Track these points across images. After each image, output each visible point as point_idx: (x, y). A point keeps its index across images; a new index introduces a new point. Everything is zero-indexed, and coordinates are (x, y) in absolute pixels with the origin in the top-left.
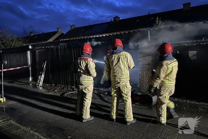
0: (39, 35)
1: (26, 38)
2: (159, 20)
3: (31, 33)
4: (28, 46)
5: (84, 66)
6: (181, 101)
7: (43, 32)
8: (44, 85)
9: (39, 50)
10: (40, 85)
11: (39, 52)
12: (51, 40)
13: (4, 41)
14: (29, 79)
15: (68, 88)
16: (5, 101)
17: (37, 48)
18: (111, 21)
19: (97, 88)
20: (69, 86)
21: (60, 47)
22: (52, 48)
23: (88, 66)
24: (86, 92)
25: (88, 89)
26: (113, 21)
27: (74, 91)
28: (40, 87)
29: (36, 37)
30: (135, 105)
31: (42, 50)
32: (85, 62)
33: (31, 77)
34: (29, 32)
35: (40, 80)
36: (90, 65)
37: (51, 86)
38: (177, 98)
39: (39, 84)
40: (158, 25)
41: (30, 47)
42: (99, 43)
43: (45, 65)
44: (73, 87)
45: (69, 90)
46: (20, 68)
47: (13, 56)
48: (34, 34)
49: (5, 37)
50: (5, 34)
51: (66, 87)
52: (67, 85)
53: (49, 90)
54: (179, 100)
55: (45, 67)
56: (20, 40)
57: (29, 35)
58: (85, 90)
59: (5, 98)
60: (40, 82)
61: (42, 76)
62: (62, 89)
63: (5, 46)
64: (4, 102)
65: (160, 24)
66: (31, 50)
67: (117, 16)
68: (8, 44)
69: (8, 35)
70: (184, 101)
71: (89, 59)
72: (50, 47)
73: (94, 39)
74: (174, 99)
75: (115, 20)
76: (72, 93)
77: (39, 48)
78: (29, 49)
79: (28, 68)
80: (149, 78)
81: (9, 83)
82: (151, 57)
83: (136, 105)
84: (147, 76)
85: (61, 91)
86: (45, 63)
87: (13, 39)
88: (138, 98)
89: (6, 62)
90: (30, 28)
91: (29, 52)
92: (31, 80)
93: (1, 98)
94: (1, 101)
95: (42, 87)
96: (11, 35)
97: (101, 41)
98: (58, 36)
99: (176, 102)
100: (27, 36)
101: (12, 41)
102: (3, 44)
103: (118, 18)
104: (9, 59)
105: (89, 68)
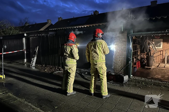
0: (33, 25)
1: (22, 27)
2: (131, 15)
3: (26, 23)
4: (24, 34)
5: (69, 51)
7: (36, 23)
8: (36, 65)
9: (33, 38)
10: (33, 66)
12: (42, 29)
13: (4, 30)
14: (24, 61)
15: (55, 68)
17: (30, 36)
18: (92, 14)
19: (79, 69)
20: (56, 67)
21: (50, 35)
23: (73, 51)
24: (70, 72)
25: (72, 70)
26: (93, 15)
27: (60, 71)
28: (33, 67)
29: (30, 27)
31: (35, 37)
32: (70, 47)
33: (26, 59)
34: (24, 23)
35: (33, 61)
36: (74, 50)
37: (42, 66)
39: (32, 64)
41: (25, 35)
42: (82, 32)
44: (60, 67)
45: (56, 70)
46: (17, 51)
47: (11, 41)
48: (29, 24)
49: (5, 26)
50: (5, 24)
51: (54, 67)
52: (55, 66)
53: (40, 69)
54: (146, 80)
55: (37, 51)
56: (17, 29)
58: (70, 70)
59: (4, 75)
60: (33, 63)
61: (35, 58)
62: (51, 69)
63: (5, 34)
64: (4, 78)
66: (26, 37)
67: (96, 11)
68: (7, 32)
69: (7, 25)
70: (150, 80)
71: (73, 46)
72: (42, 35)
73: (77, 29)
74: (142, 78)
75: (94, 14)
76: (59, 72)
77: (32, 35)
78: (24, 37)
79: (23, 52)
80: (121, 61)
83: (110, 83)
84: (120, 59)
85: (50, 71)
88: (112, 78)
89: (6, 47)
90: (25, 19)
91: (24, 39)
92: (25, 61)
93: (1, 75)
94: (1, 78)
95: (34, 67)
96: (10, 25)
97: (83, 31)
98: (48, 26)
99: (143, 81)
100: (23, 25)
101: (11, 29)
102: (3, 32)
103: (97, 12)
104: (8, 44)
105: (73, 53)
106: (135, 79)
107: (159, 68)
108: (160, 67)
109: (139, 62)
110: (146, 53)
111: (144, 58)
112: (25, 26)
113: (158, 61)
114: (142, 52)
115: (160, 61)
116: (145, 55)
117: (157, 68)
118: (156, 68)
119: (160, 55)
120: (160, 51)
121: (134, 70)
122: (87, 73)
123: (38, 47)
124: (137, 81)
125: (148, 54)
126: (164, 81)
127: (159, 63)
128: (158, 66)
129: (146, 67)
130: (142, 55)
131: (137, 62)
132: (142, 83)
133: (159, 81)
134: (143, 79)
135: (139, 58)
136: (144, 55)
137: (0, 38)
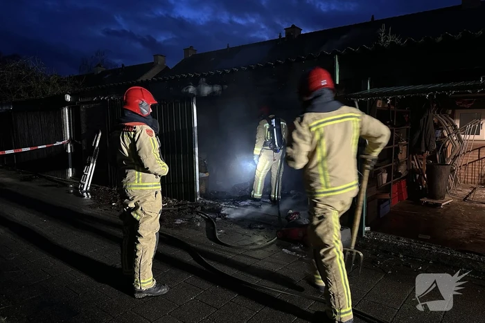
2: (387, 33)
4: (63, 97)
5: (126, 147)
6: (415, 245)
7: (123, 66)
8: (95, 187)
9: (87, 106)
10: (85, 189)
11: (87, 110)
14: (66, 173)
17: (81, 100)
18: (280, 37)
22: (113, 100)
23: (137, 145)
24: (138, 218)
25: (142, 210)
28: (85, 194)
29: (107, 76)
31: (92, 106)
32: (128, 134)
33: (70, 170)
35: (87, 176)
36: (141, 144)
37: (110, 191)
38: (404, 236)
39: (84, 185)
41: (68, 98)
42: (217, 88)
43: (98, 142)
46: (45, 146)
47: (34, 117)
50: (31, 67)
53: (101, 200)
54: (411, 244)
55: (97, 145)
60: (85, 181)
61: (91, 166)
66: (71, 104)
70: (425, 247)
71: (138, 128)
72: (110, 98)
73: (204, 79)
74: (399, 239)
77: (86, 100)
78: (67, 104)
79: (64, 147)
81: (21, 180)
83: (292, 251)
86: (99, 137)
88: (301, 234)
90: (97, 55)
91: (66, 111)
92: (70, 175)
95: (89, 194)
97: (221, 84)
98: (156, 74)
99: (401, 249)
103: (297, 31)
104: (26, 123)
105: (140, 152)
106: (377, 242)
107: (468, 204)
108: (471, 202)
109: (403, 183)
110: (427, 153)
111: (420, 172)
113: (470, 180)
114: (414, 150)
115: (476, 181)
116: (425, 160)
117: (463, 202)
118: (456, 205)
119: (479, 159)
120: (479, 149)
121: (379, 208)
123: (100, 135)
124: (380, 248)
125: (433, 157)
126: (471, 252)
127: (473, 185)
128: (468, 196)
129: (425, 200)
130: (413, 160)
131: (394, 183)
132: (397, 255)
133: (456, 251)
134: (403, 241)
135: (402, 170)
136: (422, 159)
137: (7, 108)
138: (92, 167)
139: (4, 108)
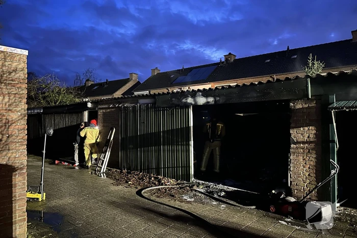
0: (101, 85)
1: (81, 88)
2: (313, 60)
3: (88, 80)
4: (86, 103)
7: (107, 80)
8: (109, 170)
9: (104, 111)
10: (102, 171)
11: (104, 114)
12: (118, 94)
13: (47, 94)
15: (150, 178)
16: (44, 199)
17: (100, 107)
18: (221, 61)
19: (203, 182)
20: (152, 175)
21: (140, 106)
26: (224, 62)
27: (162, 185)
28: (102, 174)
29: (96, 87)
30: (286, 222)
31: (108, 110)
34: (84, 81)
35: (103, 161)
37: (121, 172)
39: (101, 168)
40: (311, 68)
41: (89, 105)
42: (211, 100)
43: (112, 136)
44: (160, 177)
45: (153, 183)
47: (60, 118)
48: (93, 83)
49: (49, 88)
50: (49, 82)
51: (147, 175)
52: (148, 173)
53: (118, 180)
55: (112, 139)
56: (71, 93)
57: (85, 84)
59: (45, 194)
60: (102, 165)
62: (140, 179)
63: (47, 102)
64: (42, 200)
65: (316, 66)
66: (91, 109)
67: (230, 54)
68: (52, 98)
69: (53, 85)
72: (123, 105)
73: (200, 93)
75: (227, 60)
76: (159, 189)
77: (103, 107)
78: (87, 109)
80: (309, 168)
82: (313, 128)
83: (288, 222)
84: (306, 164)
85: (139, 184)
86: (113, 133)
87: (60, 90)
88: (290, 209)
89: (52, 132)
90: (87, 73)
91: (86, 114)
93: (39, 193)
94: (38, 199)
95: (104, 174)
96: (57, 84)
97: (214, 96)
98: (131, 86)
100: (81, 85)
101: (59, 93)
102: (44, 98)
103: (233, 57)
104: (53, 123)
106: (349, 215)
112: (85, 85)
122: (223, 194)
123: (114, 131)
124: (353, 220)
137: (39, 111)
138: (108, 154)
139: (36, 111)
